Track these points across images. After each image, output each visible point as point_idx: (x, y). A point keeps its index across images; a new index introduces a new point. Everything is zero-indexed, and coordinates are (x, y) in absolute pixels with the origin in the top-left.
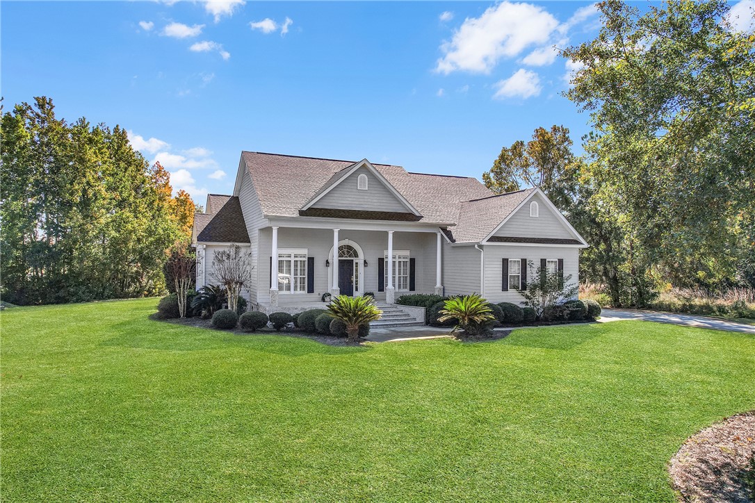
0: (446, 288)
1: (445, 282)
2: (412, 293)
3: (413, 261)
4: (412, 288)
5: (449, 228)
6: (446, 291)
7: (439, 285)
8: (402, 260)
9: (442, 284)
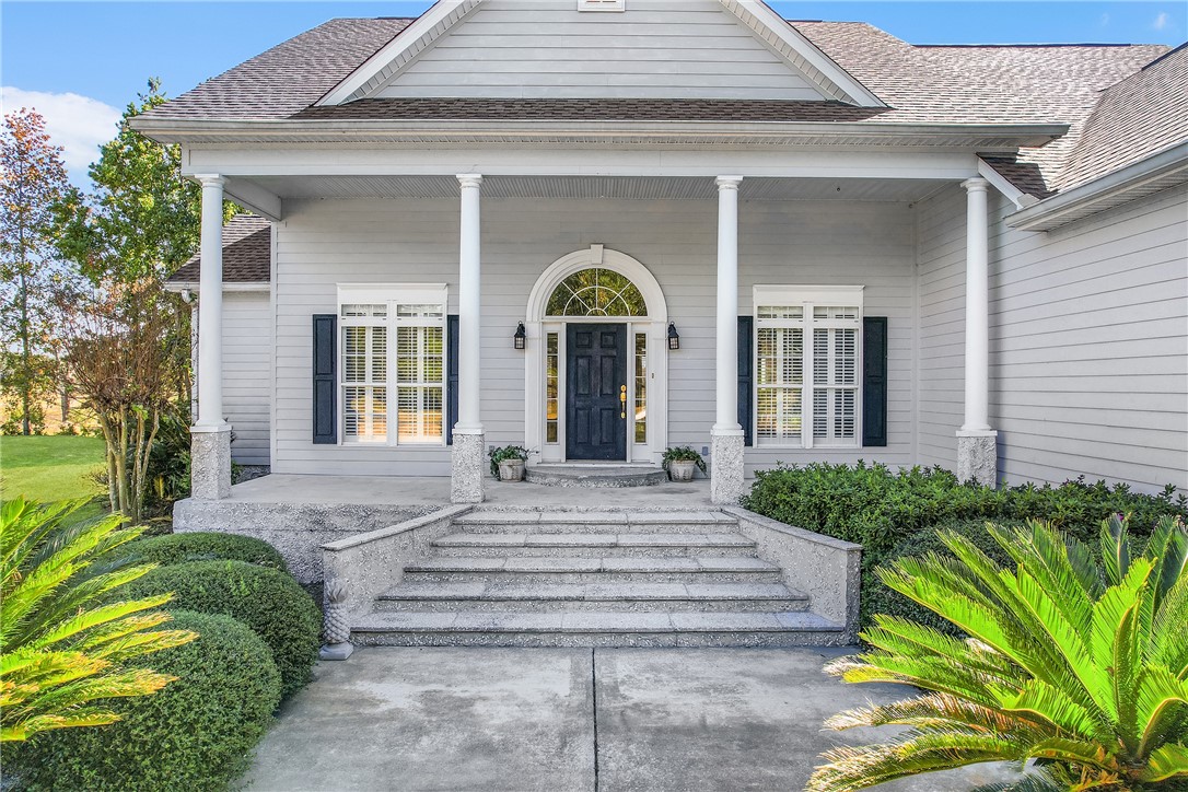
0: (1010, 440)
1: (1006, 412)
2: (873, 457)
3: (876, 330)
4: (876, 434)
5: (1026, 156)
6: (1010, 453)
7: (975, 422)
8: (830, 324)
9: (995, 416)
